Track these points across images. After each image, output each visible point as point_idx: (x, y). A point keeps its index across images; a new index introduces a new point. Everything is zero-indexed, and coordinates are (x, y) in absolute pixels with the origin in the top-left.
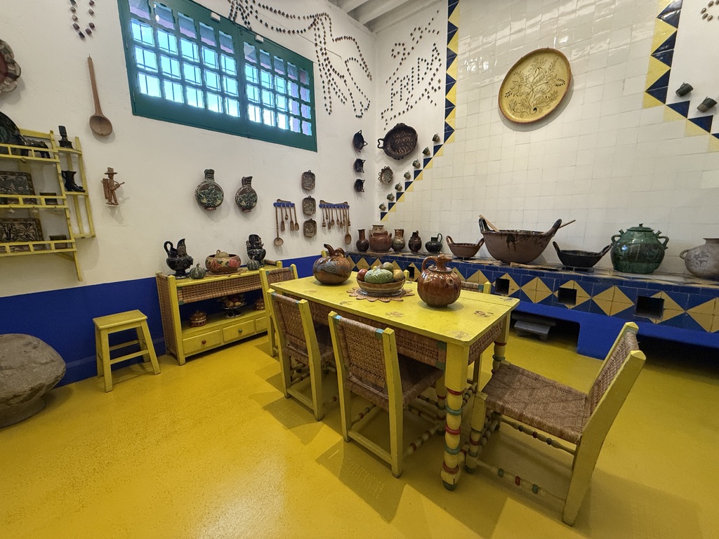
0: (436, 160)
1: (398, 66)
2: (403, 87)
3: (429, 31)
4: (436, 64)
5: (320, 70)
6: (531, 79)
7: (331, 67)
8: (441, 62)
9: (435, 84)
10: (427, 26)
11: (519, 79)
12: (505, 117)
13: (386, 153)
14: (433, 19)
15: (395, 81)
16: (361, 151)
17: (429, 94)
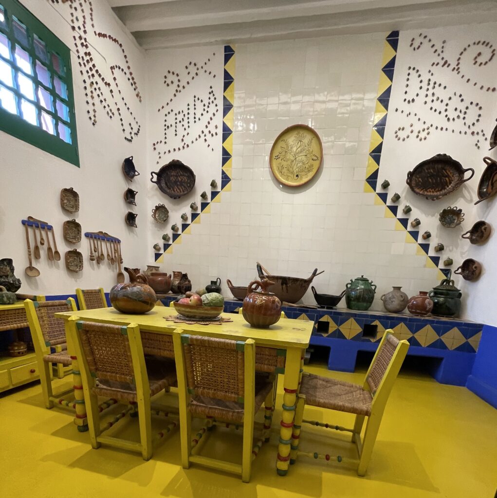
0: (213, 205)
1: (173, 97)
2: (178, 121)
3: (206, 71)
4: (213, 109)
6: (294, 149)
8: (217, 108)
11: (285, 147)
12: (275, 177)
13: (160, 189)
14: (209, 60)
15: (169, 113)
16: (132, 180)
17: (206, 138)
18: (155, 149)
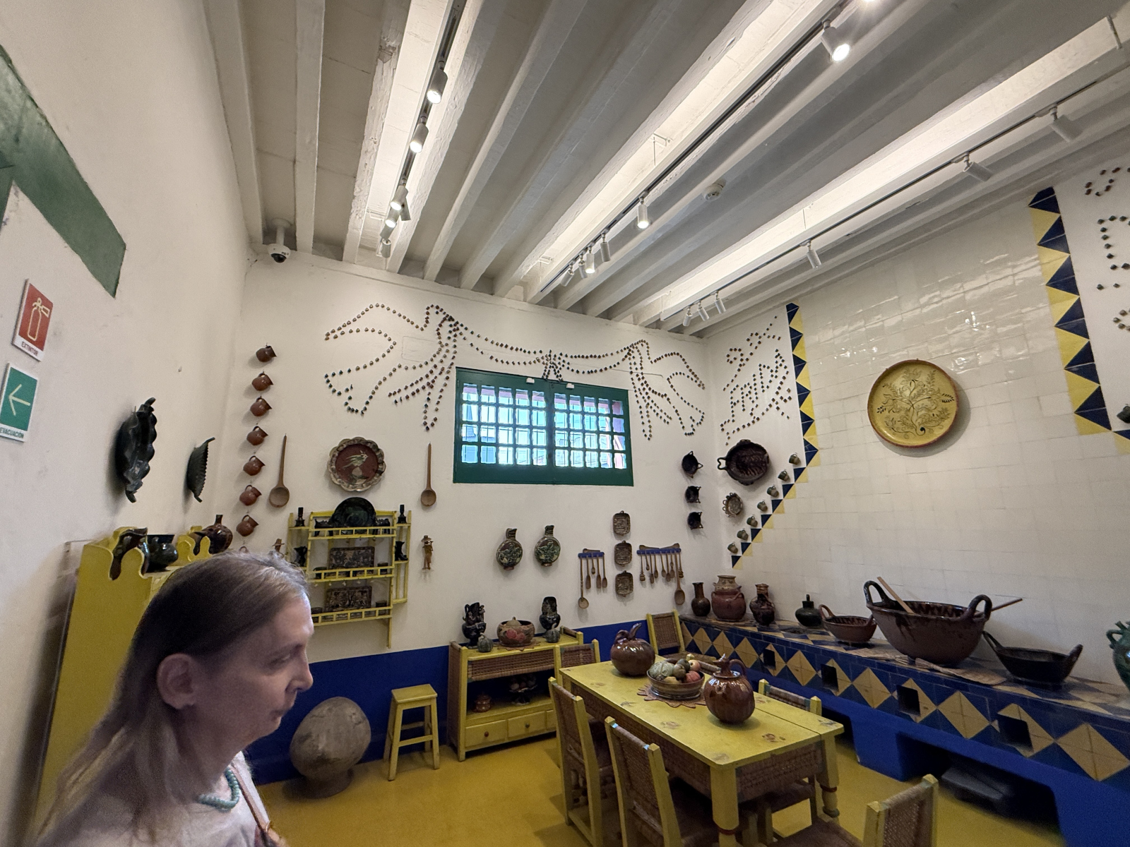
0: (799, 487)
1: (737, 373)
2: (744, 395)
3: (769, 337)
4: (782, 372)
5: (636, 396)
6: (907, 393)
7: (650, 389)
8: (787, 370)
9: (784, 393)
10: (765, 331)
12: (883, 438)
13: (730, 475)
14: (771, 325)
15: (734, 389)
16: (694, 475)
17: (778, 405)
18: (723, 430)
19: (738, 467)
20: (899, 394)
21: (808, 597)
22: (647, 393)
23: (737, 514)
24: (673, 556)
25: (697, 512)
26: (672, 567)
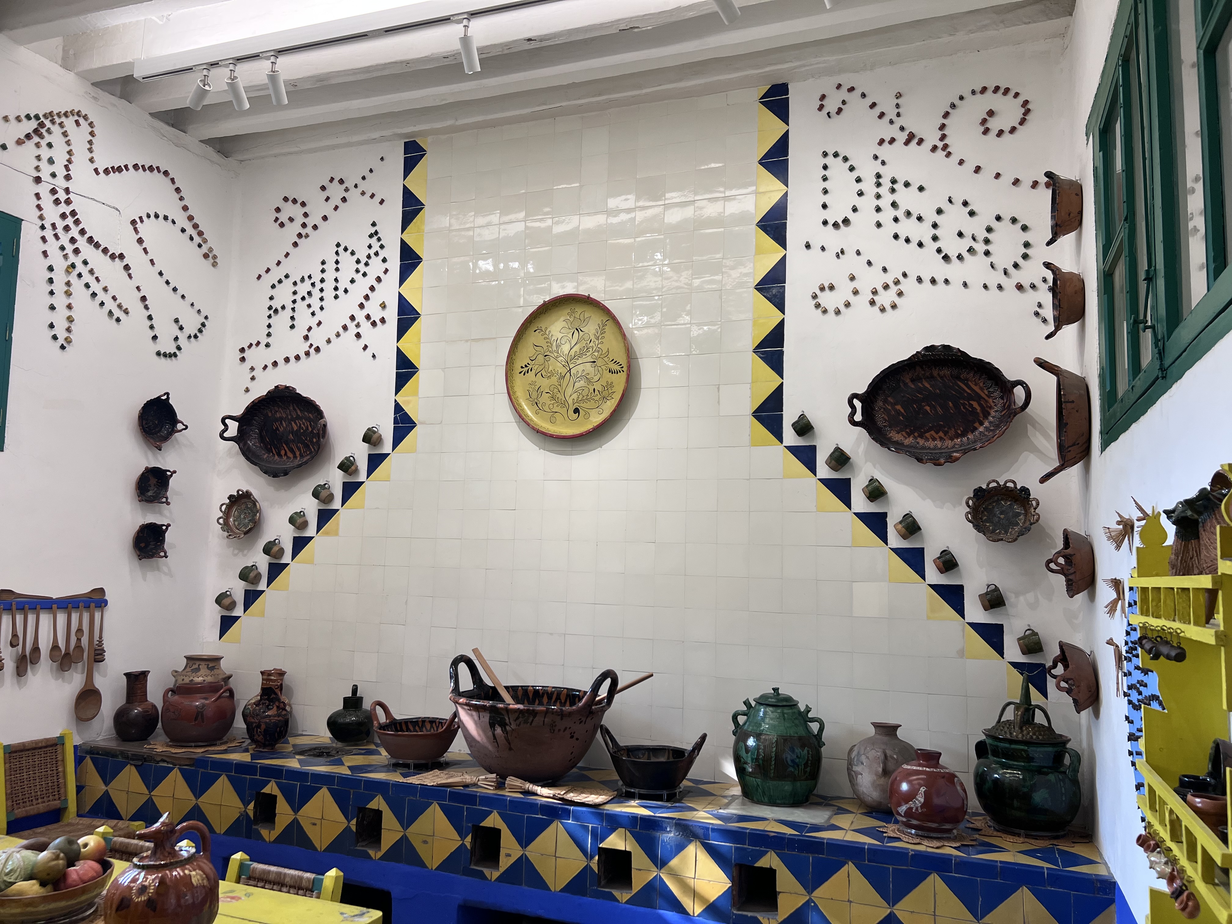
0: (372, 487)
1: (290, 249)
2: (298, 297)
3: (363, 193)
4: (376, 268)
5: (44, 239)
7: (82, 232)
8: (386, 265)
9: (372, 308)
10: (359, 181)
11: (543, 343)
12: (520, 416)
13: (244, 454)
14: (371, 171)
15: (280, 281)
16: (164, 445)
17: (359, 330)
18: (243, 359)
19: (262, 439)
20: (554, 348)
21: (355, 689)
22: (73, 240)
23: (246, 533)
24: (86, 616)
25: (159, 522)
26: (79, 640)
